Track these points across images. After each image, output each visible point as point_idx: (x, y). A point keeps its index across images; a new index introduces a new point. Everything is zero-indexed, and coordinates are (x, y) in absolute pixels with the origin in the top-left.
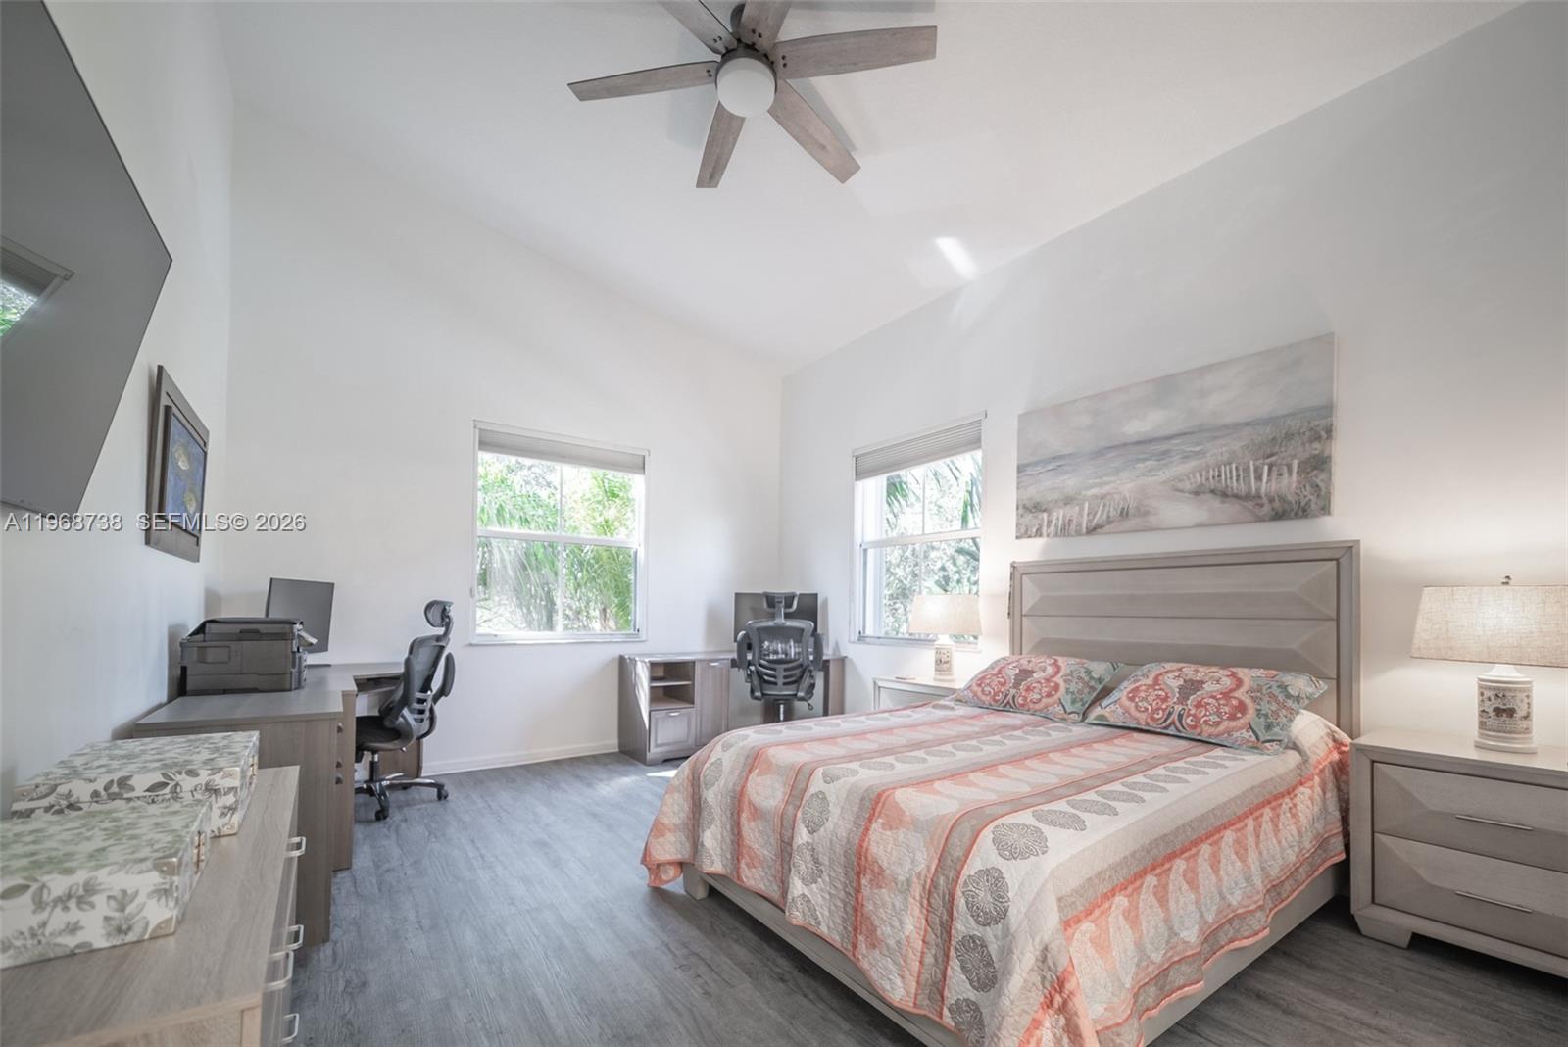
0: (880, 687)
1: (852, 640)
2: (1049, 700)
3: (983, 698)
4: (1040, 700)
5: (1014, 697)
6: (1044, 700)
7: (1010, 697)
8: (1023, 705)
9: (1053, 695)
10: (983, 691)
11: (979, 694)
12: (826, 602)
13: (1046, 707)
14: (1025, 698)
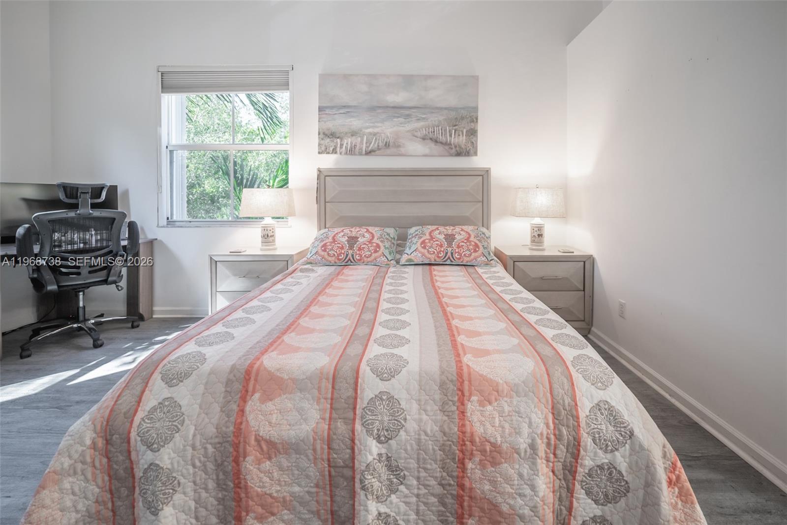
0: (216, 262)
1: (160, 225)
2: (376, 254)
3: (330, 259)
4: (371, 255)
5: (352, 255)
6: (373, 255)
7: (350, 256)
8: (359, 260)
9: (378, 251)
10: (328, 254)
11: (326, 256)
12: (126, 193)
13: (375, 259)
14: (361, 256)
